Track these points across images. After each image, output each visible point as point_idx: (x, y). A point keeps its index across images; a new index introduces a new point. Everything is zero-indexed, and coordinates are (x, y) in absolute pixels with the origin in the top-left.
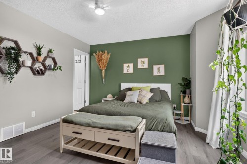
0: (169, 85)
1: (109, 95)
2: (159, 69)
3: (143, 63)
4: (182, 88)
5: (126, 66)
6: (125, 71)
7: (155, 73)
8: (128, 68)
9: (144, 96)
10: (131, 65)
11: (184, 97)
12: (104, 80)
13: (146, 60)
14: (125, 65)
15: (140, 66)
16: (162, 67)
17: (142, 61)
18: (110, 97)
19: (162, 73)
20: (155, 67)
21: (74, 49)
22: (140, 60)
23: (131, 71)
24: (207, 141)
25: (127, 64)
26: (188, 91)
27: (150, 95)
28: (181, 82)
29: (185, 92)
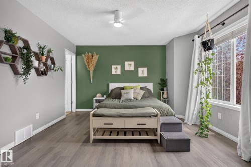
0: (152, 84)
1: (99, 95)
2: (143, 71)
3: (130, 66)
4: (160, 87)
5: (115, 68)
6: (114, 72)
7: (140, 75)
8: (116, 70)
9: (138, 93)
10: (119, 67)
11: (163, 93)
12: (92, 80)
13: (132, 63)
14: (113, 67)
15: (127, 68)
16: (145, 69)
17: (128, 64)
18: (100, 97)
19: (145, 75)
20: (140, 70)
21: (65, 49)
22: (127, 63)
23: (119, 72)
24: (185, 122)
25: (115, 66)
26: (165, 89)
27: (142, 92)
28: (160, 82)
29: (163, 90)
